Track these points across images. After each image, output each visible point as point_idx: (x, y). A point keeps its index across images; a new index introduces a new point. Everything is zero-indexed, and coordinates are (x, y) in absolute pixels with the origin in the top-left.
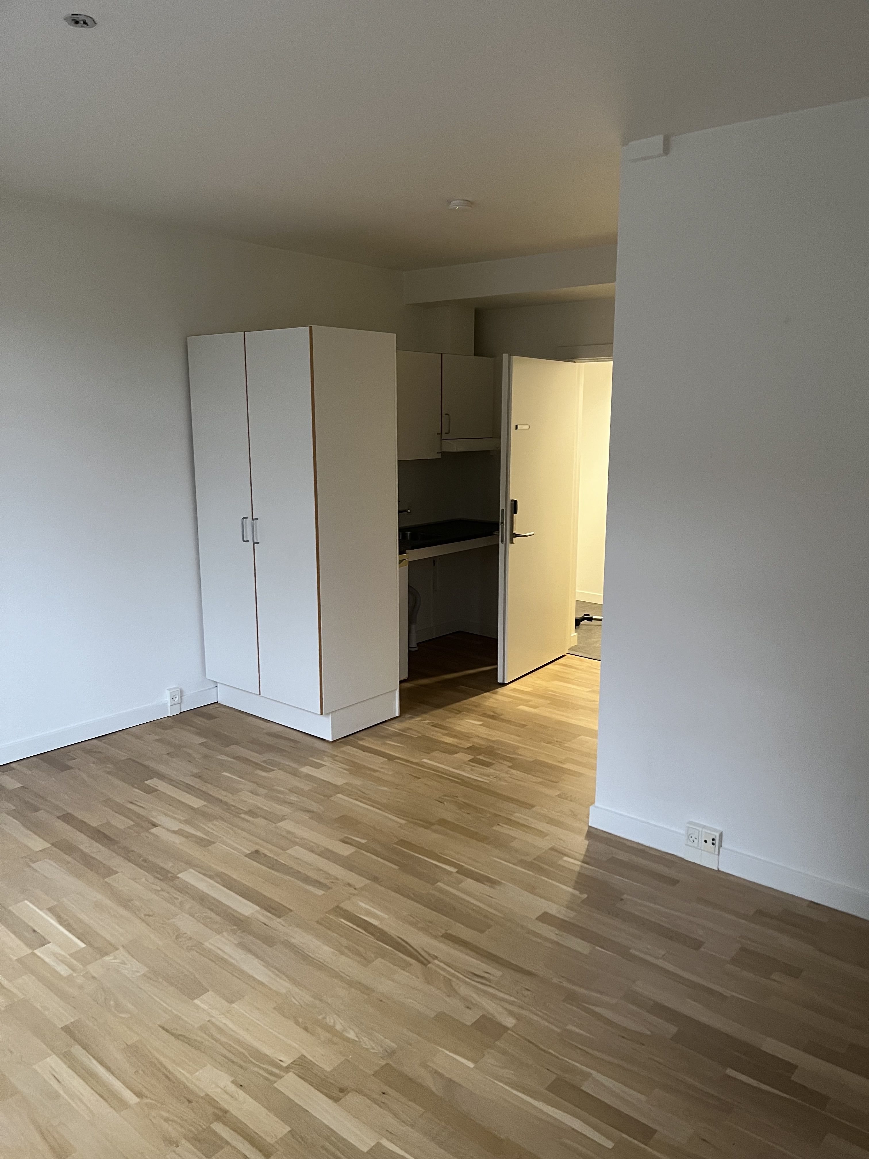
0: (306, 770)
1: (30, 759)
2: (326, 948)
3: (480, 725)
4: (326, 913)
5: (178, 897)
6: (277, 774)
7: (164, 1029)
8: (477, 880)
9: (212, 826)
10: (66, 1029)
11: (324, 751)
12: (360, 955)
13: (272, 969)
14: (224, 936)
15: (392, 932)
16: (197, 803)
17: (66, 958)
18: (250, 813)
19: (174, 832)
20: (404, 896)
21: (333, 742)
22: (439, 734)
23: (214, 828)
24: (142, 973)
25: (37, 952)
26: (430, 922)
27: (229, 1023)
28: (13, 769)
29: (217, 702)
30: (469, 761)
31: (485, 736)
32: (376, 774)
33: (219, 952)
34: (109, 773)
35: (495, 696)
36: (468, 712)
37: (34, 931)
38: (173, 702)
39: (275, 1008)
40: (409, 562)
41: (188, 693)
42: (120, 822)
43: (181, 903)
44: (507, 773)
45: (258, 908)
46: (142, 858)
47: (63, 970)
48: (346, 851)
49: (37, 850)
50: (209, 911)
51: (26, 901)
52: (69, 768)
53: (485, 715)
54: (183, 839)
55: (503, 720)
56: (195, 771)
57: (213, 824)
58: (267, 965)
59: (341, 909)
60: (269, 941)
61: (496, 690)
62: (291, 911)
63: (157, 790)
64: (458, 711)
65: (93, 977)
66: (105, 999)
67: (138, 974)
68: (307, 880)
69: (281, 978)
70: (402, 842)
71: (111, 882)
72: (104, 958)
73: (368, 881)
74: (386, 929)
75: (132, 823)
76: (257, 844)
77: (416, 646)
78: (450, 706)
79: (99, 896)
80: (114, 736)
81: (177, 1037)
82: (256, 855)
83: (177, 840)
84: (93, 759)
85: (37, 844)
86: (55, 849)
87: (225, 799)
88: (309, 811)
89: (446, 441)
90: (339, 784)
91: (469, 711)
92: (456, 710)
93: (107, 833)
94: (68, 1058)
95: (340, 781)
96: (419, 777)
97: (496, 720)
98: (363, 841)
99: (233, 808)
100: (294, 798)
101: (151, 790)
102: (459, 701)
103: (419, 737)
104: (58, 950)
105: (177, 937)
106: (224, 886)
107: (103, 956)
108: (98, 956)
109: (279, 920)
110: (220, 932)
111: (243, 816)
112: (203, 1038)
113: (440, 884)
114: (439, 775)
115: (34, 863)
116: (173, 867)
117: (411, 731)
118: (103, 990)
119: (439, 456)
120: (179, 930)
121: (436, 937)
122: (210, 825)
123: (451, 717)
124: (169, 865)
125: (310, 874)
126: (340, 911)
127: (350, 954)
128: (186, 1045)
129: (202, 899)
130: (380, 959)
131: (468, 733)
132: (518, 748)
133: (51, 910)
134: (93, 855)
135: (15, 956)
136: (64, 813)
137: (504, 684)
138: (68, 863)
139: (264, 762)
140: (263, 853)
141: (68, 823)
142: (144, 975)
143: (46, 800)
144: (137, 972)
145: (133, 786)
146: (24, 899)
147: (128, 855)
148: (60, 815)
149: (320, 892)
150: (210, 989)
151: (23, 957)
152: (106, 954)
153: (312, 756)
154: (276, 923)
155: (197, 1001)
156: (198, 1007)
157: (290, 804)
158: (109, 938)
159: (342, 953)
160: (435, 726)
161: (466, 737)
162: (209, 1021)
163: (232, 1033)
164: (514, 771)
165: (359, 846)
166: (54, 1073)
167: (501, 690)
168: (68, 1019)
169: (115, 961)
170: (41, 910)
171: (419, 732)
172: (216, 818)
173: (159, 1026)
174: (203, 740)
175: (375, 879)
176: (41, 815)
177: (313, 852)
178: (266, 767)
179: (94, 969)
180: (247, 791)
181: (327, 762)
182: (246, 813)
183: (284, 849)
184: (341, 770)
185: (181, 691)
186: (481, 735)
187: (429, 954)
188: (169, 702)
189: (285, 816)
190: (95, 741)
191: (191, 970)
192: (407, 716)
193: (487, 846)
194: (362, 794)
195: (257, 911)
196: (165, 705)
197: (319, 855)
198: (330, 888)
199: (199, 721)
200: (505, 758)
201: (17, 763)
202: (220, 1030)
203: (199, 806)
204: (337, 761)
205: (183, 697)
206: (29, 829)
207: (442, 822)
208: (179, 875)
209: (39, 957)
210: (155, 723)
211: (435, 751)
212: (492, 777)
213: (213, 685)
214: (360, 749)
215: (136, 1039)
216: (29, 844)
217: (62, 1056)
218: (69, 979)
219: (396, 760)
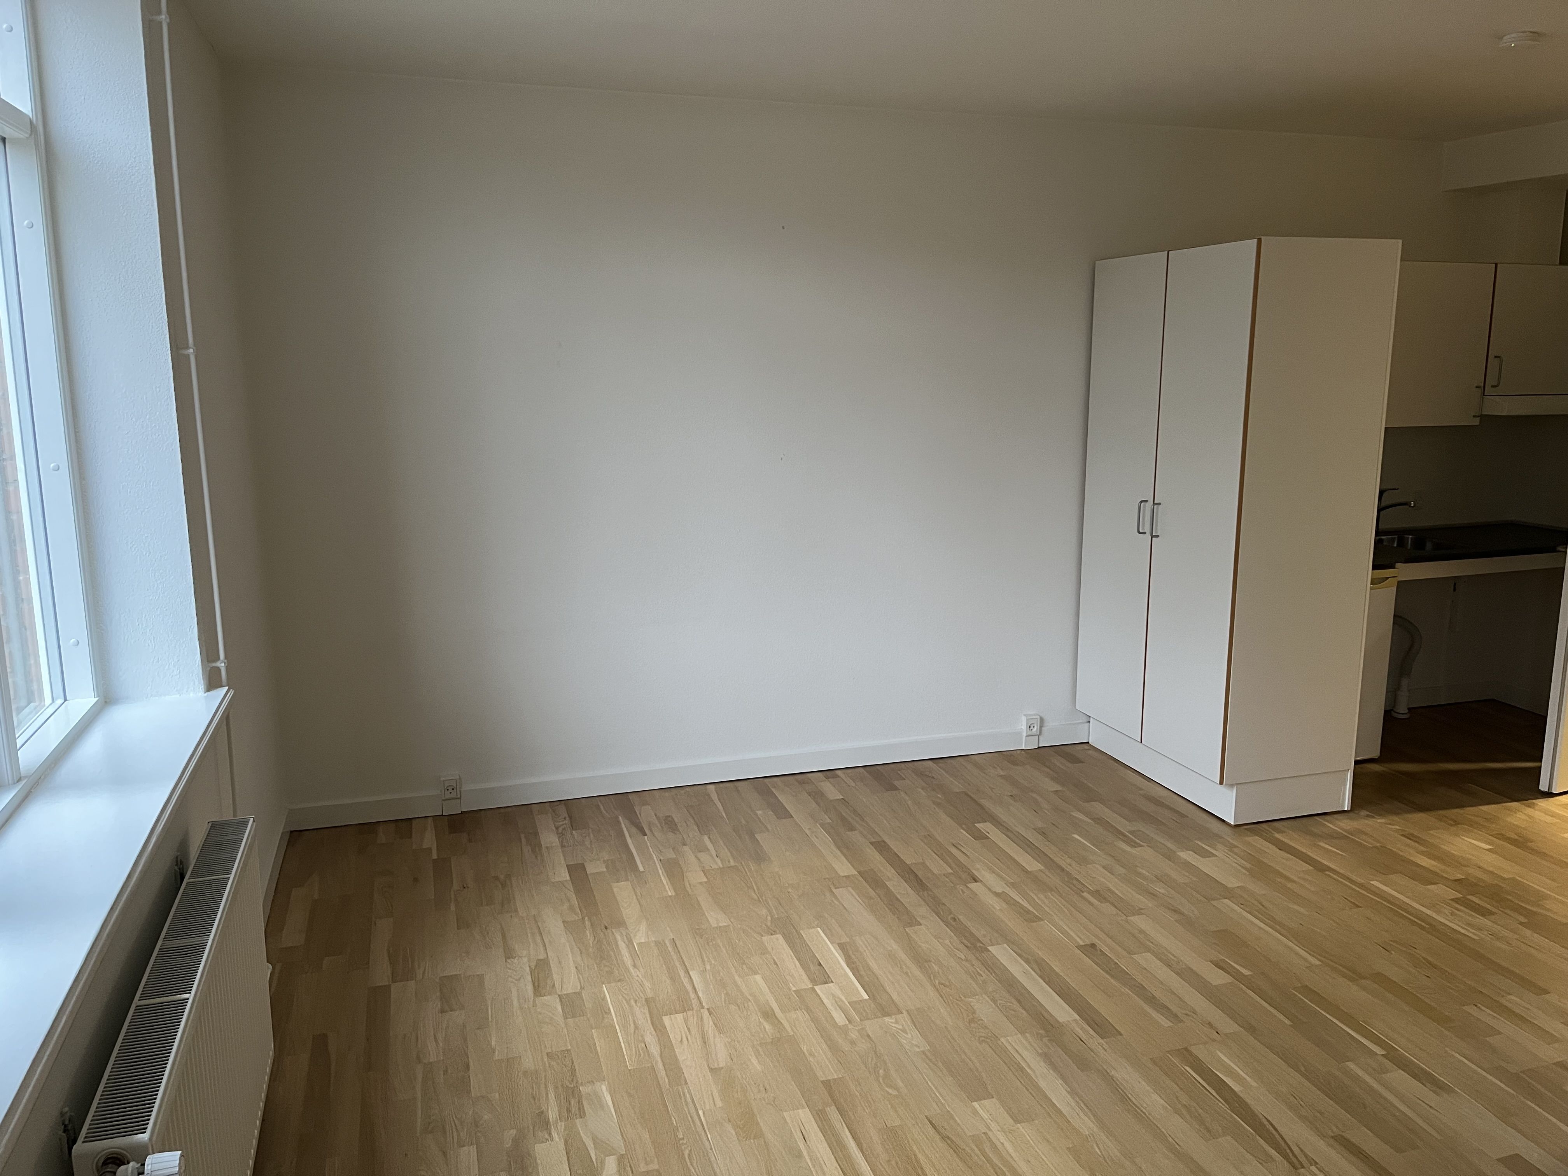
0: (1185, 855)
1: (856, 770)
2: (1155, 1097)
3: (1487, 850)
4: (1168, 1052)
5: (983, 974)
6: (1145, 852)
7: (931, 1122)
8: (1415, 1076)
9: (1044, 899)
10: (827, 1084)
11: (1217, 835)
12: (1202, 1122)
13: (1077, 1099)
14: (1026, 1039)
15: (1258, 1108)
16: (1033, 865)
17: (845, 1004)
18: (1097, 894)
19: (997, 894)
20: (1290, 1065)
21: (1236, 826)
22: (1412, 851)
23: (1046, 901)
24: (921, 1050)
25: (817, 988)
26: (1320, 1112)
27: (1008, 1145)
28: (838, 776)
29: (1088, 743)
30: (1452, 900)
31: (1491, 869)
32: (1289, 885)
33: (1016, 1055)
34: (938, 805)
35: (1529, 811)
36: (1471, 826)
37: (820, 964)
38: (1030, 733)
39: (1069, 1149)
40: (1399, 582)
41: (1050, 724)
42: (937, 866)
43: (984, 982)
44: (1513, 931)
45: (1078, 1017)
46: (952, 916)
47: (840, 1018)
48: (1217, 978)
49: (842, 874)
50: (1015, 1003)
51: (819, 929)
52: (896, 789)
53: (1501, 836)
54: (1004, 905)
55: (1533, 850)
56: (1040, 824)
57: (1046, 897)
58: (1073, 1092)
59: (1191, 1053)
60: (1084, 1064)
61: (1534, 801)
62: (1121, 1034)
63: (988, 838)
64: (1455, 821)
65: (868, 1036)
66: (876, 1064)
67: (918, 1050)
68: (1152, 1000)
69: (1086, 1115)
70: (1307, 990)
71: (911, 934)
72: (885, 1018)
73: (1238, 1029)
74: (1249, 1101)
75: (951, 871)
76: (1096, 936)
77: (1407, 711)
78: (1441, 812)
79: (895, 947)
80: (952, 761)
81: (945, 1138)
82: (1090, 949)
83: (996, 905)
84: (924, 784)
85: (844, 868)
86: (860, 878)
87: (1068, 868)
88: (1176, 911)
89: (1492, 398)
90: (1230, 886)
91: (1473, 825)
92: (1452, 820)
93: (920, 874)
94: (821, 1117)
95: (1232, 883)
96: (1360, 905)
97: (1519, 847)
98: (1246, 972)
99: (1075, 882)
100: (1160, 889)
101: (980, 836)
102: (1461, 806)
103: (1376, 847)
104: (839, 993)
105: (972, 1021)
106: (1041, 977)
107: (884, 1016)
108: (879, 1014)
109: (1101, 1041)
110: (1022, 1033)
111: (1085, 894)
112: (973, 1150)
113: (1351, 1065)
114: (1396, 910)
115: (836, 888)
116: (984, 936)
117: (1364, 837)
118: (875, 1052)
119: (1477, 422)
120: (974, 1013)
121: (1323, 1136)
122: (1041, 896)
123: (1438, 828)
124: (980, 932)
125: (1157, 994)
126: (1186, 1055)
127: (1188, 1117)
128: (952, 1151)
129: (1010, 984)
130: (1229, 1138)
131: (1463, 858)
132: (1546, 897)
133: (842, 947)
134: (898, 896)
135: (794, 986)
136: (880, 840)
137: (1549, 795)
138: (871, 898)
139: (1132, 832)
140: (1101, 951)
141: (881, 852)
142: (923, 1052)
143: (863, 820)
144: (917, 1046)
145: (961, 825)
146: (817, 926)
147: (936, 906)
148: (874, 840)
149: (1165, 1023)
150: (995, 1096)
151: (801, 990)
152: (888, 1015)
153: (1200, 839)
154: (1095, 1042)
155: (975, 1104)
156: (975, 1112)
157: (1153, 895)
158: (895, 997)
159: (1177, 1111)
160: (1409, 837)
161: (1457, 862)
162: (984, 1133)
163: (1009, 1159)
164: (1528, 932)
165: (1237, 976)
166: (802, 1128)
167: (1543, 803)
168: (832, 1074)
169: (896, 1026)
170: (831, 943)
171: (1378, 841)
172: (1051, 890)
173: (926, 1117)
174: (1057, 787)
175: (1251, 1030)
176: (855, 837)
177: (1169, 966)
178: (1132, 840)
179: (872, 1027)
180: (1100, 865)
181: (1220, 852)
182: (1090, 892)
183: (1130, 953)
184: (1240, 868)
185: (1042, 720)
186: (1485, 866)
187: (1306, 1155)
188: (1025, 731)
189: (1142, 909)
190: (930, 762)
191: (978, 1065)
192: (1364, 813)
193: (1446, 1032)
194: (1261, 907)
195: (1075, 1020)
196: (1020, 733)
197: (1177, 974)
198: (1181, 1021)
199: (1059, 762)
200: (1519, 910)
201: (844, 771)
202: (994, 1146)
203: (1034, 869)
204: (1236, 854)
205: (1043, 728)
206: (839, 848)
207: (1380, 979)
208: (989, 948)
209: (817, 995)
210: (1004, 755)
211: (1397, 873)
212: (1486, 933)
213: (1085, 719)
214: (1274, 844)
215: (897, 1122)
216: (836, 867)
217: (814, 1113)
218: (844, 1030)
219: (1327, 873)
